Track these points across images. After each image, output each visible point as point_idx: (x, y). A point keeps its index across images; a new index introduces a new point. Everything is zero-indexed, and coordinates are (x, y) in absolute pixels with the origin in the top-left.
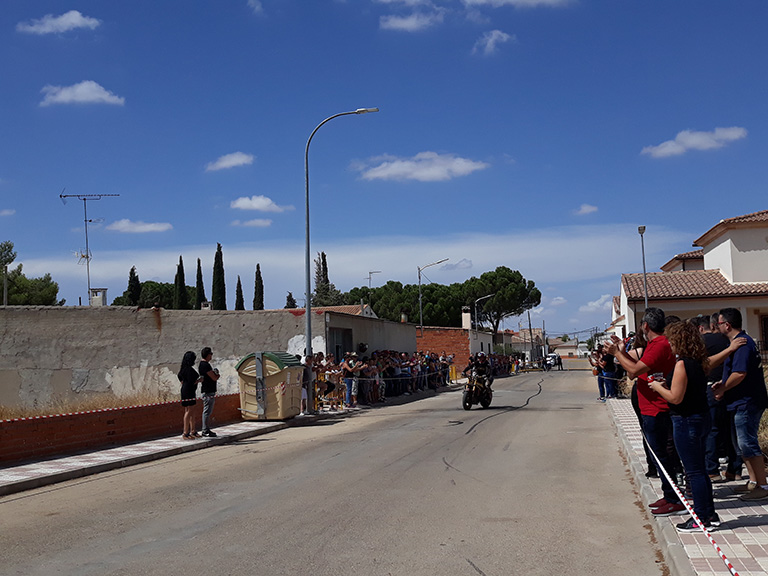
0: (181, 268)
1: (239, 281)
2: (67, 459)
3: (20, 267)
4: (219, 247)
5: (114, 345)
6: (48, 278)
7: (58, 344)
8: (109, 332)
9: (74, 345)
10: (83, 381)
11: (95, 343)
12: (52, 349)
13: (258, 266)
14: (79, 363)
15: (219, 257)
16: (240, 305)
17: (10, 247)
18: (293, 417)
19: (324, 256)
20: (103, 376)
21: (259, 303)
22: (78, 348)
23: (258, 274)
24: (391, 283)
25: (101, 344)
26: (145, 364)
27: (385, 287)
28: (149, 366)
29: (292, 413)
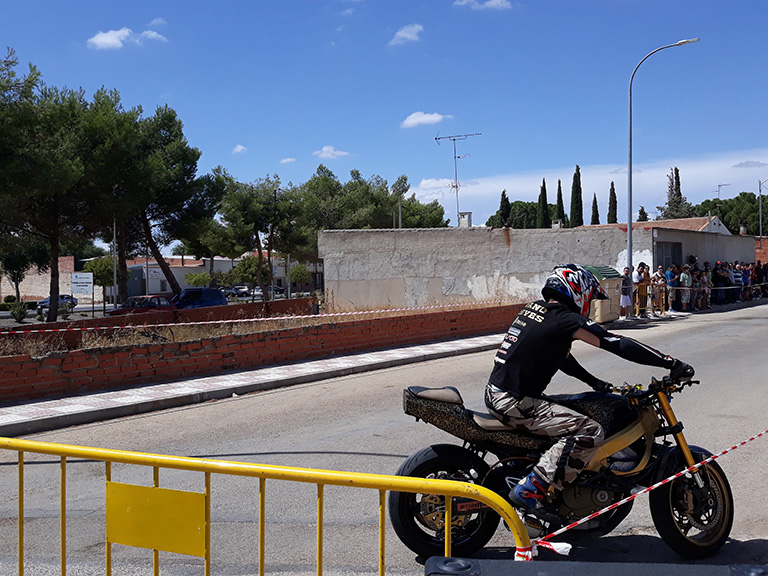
0: (544, 190)
1: (595, 198)
2: (416, 348)
3: (414, 195)
4: (578, 169)
5: (474, 259)
6: (436, 203)
7: (432, 258)
8: (470, 248)
9: (443, 258)
10: (451, 287)
11: (459, 257)
12: (428, 262)
13: (613, 183)
14: (447, 272)
15: (577, 177)
16: (595, 220)
17: (406, 180)
18: (612, 321)
19: (677, 171)
20: (465, 283)
21: (612, 218)
22: (446, 261)
23: (612, 190)
24: (744, 195)
25: (463, 257)
26: (497, 274)
27: (737, 198)
28: (500, 276)
29: (611, 318)
